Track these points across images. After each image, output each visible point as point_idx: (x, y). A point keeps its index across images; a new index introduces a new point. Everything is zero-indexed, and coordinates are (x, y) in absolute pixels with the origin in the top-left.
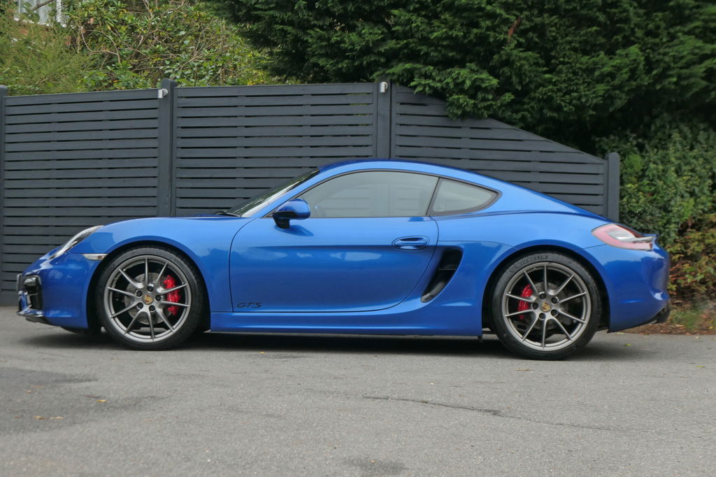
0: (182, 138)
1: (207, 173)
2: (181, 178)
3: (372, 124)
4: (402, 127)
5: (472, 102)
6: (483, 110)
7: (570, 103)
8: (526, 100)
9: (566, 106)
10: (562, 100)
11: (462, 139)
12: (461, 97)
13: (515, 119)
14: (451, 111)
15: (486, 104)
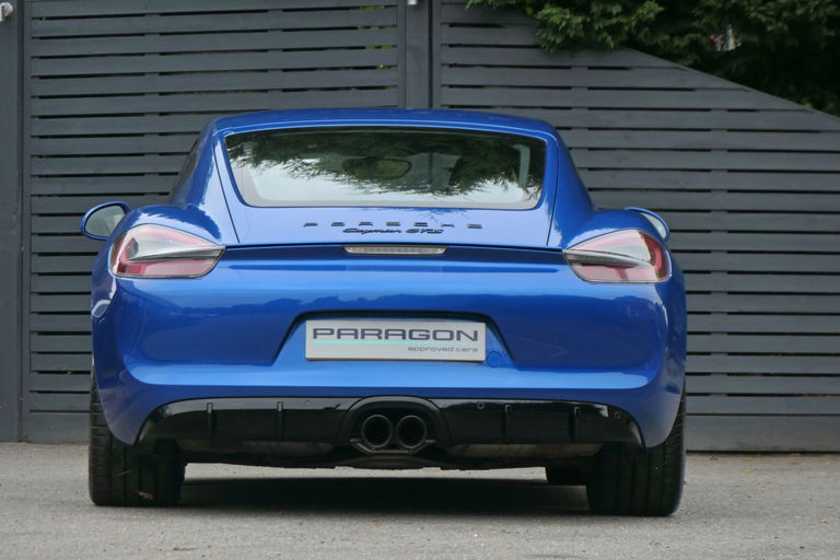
0: (42, 97)
1: (90, 166)
2: (40, 176)
3: (396, 66)
4: (453, 69)
5: (579, 19)
6: (604, 34)
7: (778, 17)
8: (696, 12)
9: (771, 23)
10: (762, 12)
11: (573, 90)
12: (554, 11)
13: (678, 47)
14: (544, 36)
15: (608, 23)
